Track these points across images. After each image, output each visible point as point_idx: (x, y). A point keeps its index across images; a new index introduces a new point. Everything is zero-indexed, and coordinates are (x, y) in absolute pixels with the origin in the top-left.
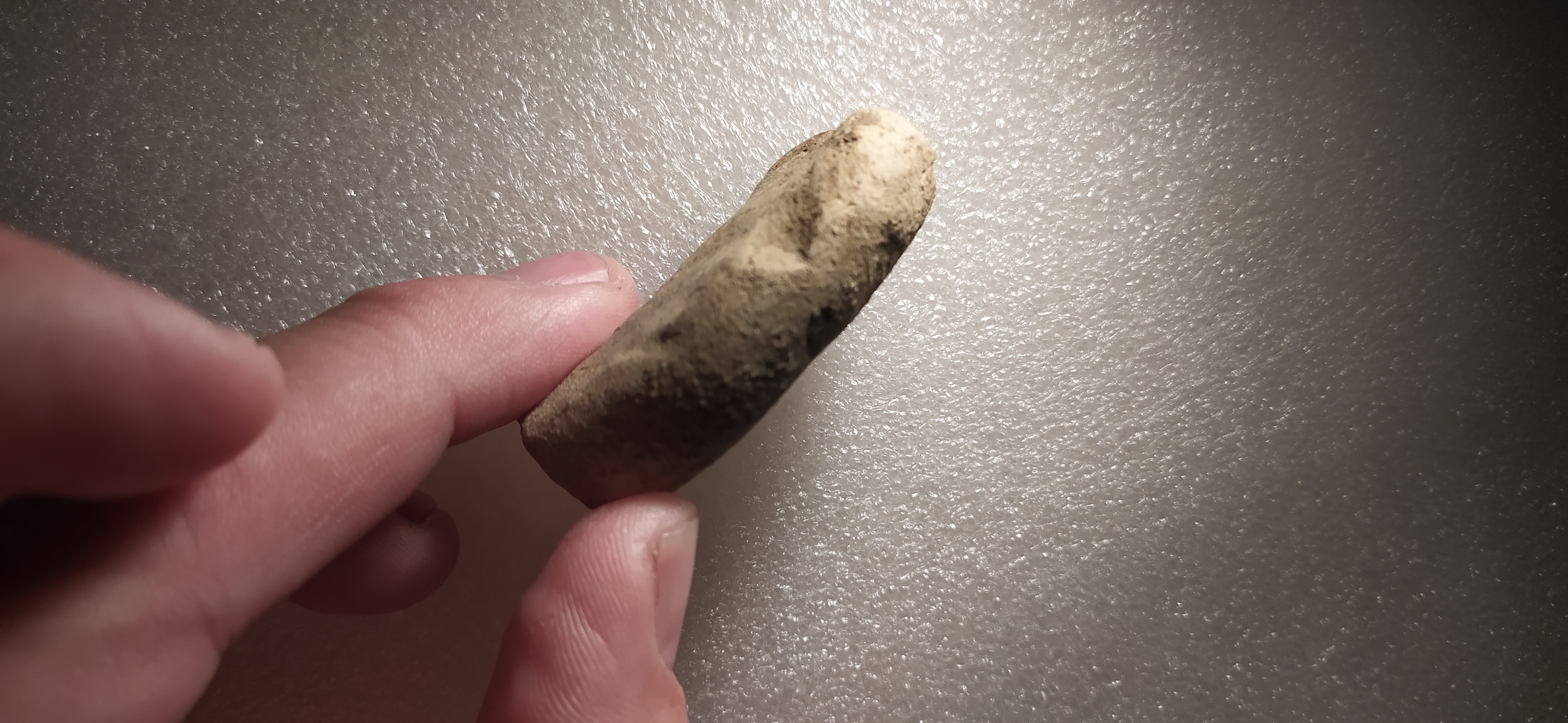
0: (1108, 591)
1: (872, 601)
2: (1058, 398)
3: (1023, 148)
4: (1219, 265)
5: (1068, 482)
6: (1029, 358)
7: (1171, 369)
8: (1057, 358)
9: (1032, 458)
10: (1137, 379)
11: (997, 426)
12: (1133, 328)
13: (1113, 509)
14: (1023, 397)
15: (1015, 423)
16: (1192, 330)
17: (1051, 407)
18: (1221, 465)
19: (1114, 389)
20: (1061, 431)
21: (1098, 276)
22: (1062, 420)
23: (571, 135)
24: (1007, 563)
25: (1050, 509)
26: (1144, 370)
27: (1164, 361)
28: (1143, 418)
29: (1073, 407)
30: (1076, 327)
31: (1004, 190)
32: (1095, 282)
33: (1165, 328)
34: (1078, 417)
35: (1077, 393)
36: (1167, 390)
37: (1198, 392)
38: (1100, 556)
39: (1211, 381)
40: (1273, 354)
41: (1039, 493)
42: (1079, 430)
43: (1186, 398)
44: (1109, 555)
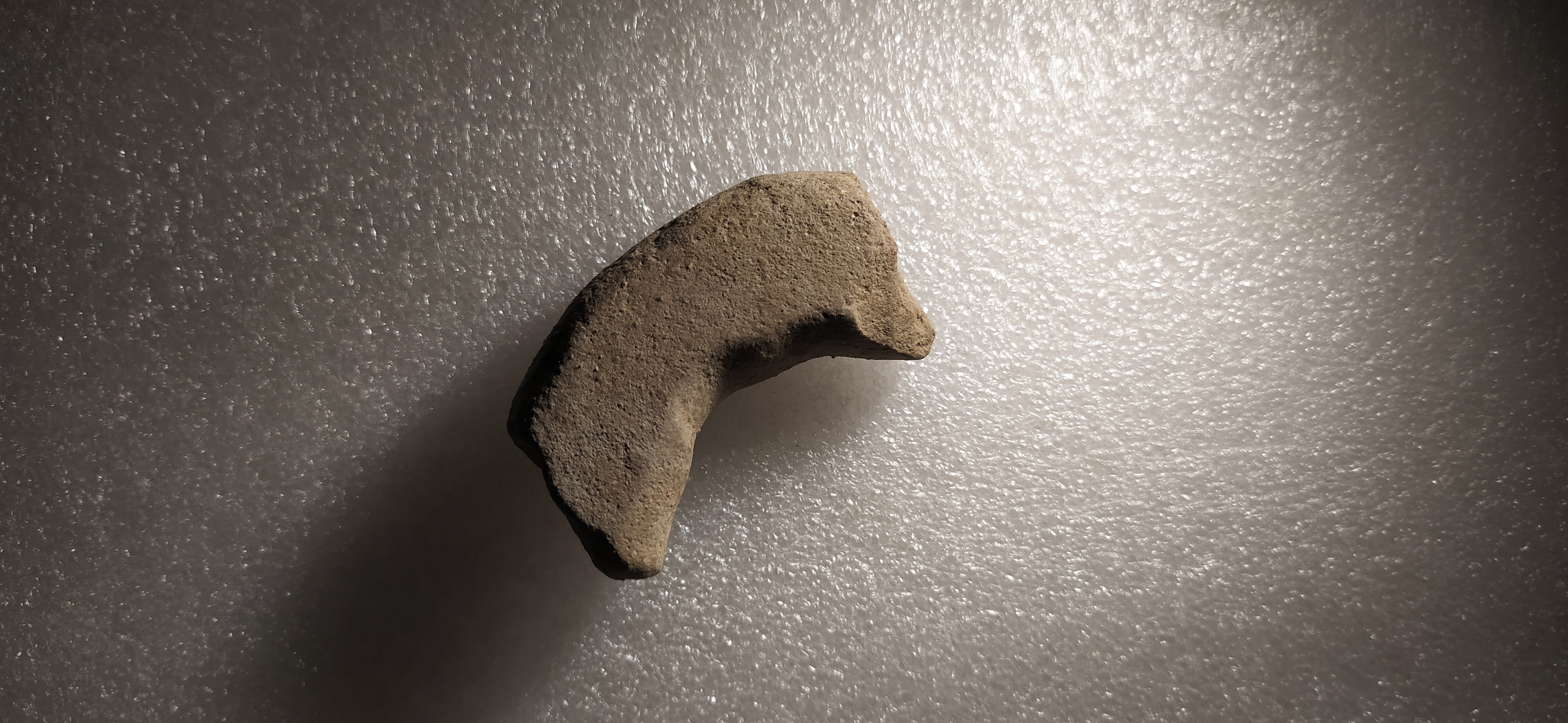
0: (977, 661)
1: (756, 573)
2: (1000, 462)
3: (1055, 230)
4: (1195, 405)
5: (980, 542)
6: (987, 417)
7: (1114, 481)
8: (1012, 427)
9: (953, 507)
10: (1079, 476)
11: (933, 465)
12: (1094, 429)
13: (1011, 585)
14: (968, 449)
15: (951, 470)
16: (1147, 454)
17: (989, 468)
18: (1126, 588)
19: (1054, 476)
20: (989, 494)
21: (1079, 370)
22: (995, 485)
23: (664, 62)
24: (892, 592)
25: (952, 559)
26: (1089, 471)
27: (1110, 470)
28: (1070, 514)
29: (1009, 477)
30: (1040, 406)
31: (1025, 260)
32: (1075, 374)
33: (1122, 440)
34: (1011, 488)
35: (1018, 466)
36: (1102, 498)
37: (1130, 511)
38: (982, 624)
39: (1147, 506)
40: (1215, 506)
41: (948, 542)
42: (1007, 500)
43: (1118, 513)
44: (990, 627)
